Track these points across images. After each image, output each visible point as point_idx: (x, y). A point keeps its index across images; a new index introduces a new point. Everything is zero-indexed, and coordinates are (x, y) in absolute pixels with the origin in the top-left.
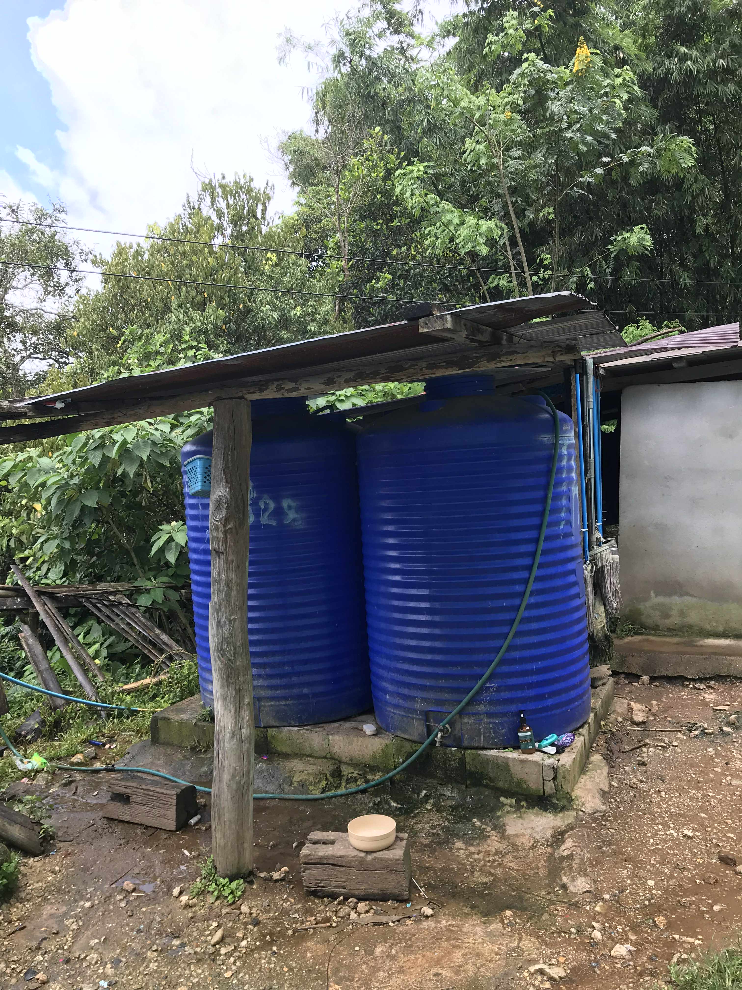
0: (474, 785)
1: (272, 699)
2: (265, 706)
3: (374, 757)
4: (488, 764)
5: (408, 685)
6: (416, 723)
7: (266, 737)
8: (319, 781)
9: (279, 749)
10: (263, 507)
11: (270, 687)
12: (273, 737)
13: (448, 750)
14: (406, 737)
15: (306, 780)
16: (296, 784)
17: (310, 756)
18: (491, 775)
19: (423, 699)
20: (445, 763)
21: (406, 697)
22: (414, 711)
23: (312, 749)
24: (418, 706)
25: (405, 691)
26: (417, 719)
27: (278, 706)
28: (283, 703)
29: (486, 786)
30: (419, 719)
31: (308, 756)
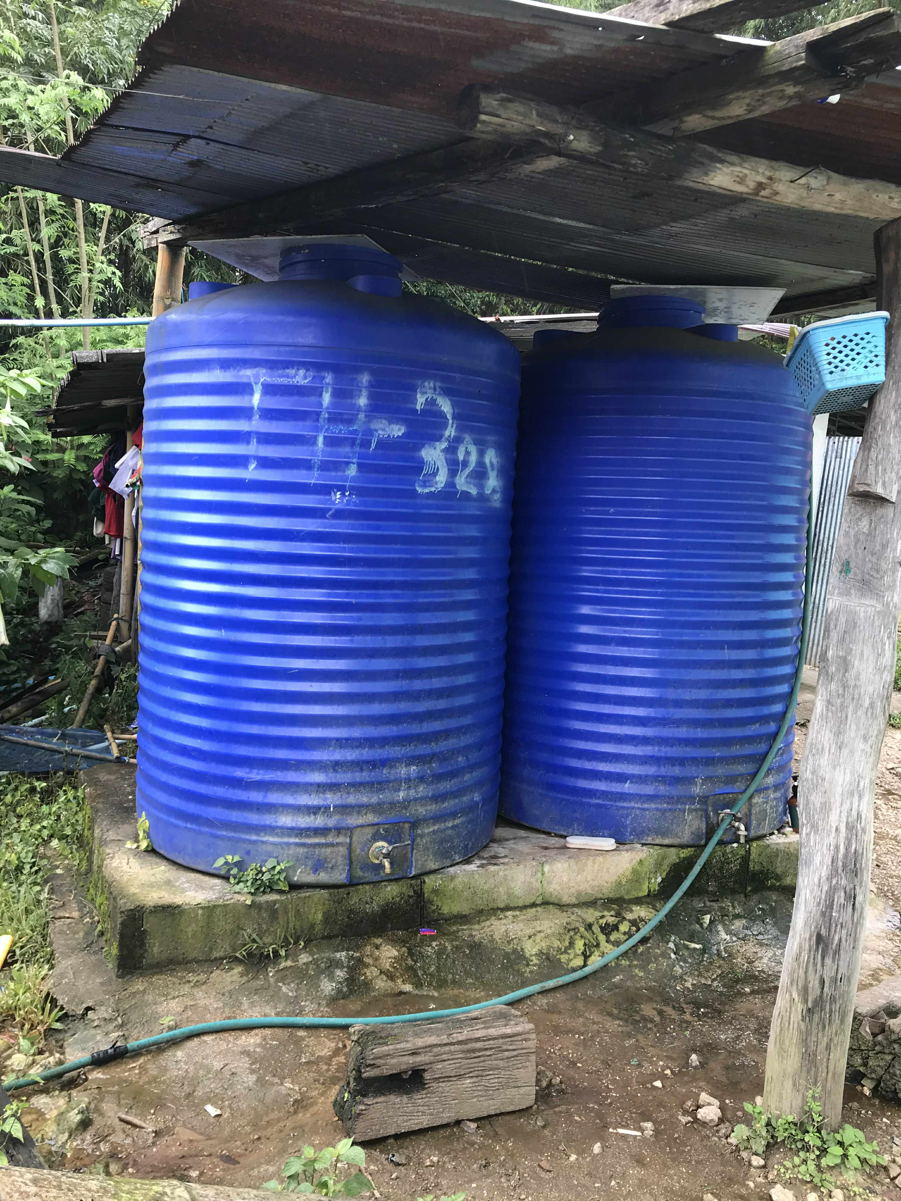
0: (755, 891)
1: (437, 818)
2: (422, 836)
3: (619, 884)
4: (777, 856)
5: (681, 761)
6: (688, 817)
7: (419, 894)
8: (572, 944)
9: (445, 910)
10: (461, 457)
11: (437, 798)
12: (436, 892)
13: (728, 849)
14: (667, 841)
15: (549, 947)
16: (535, 961)
17: (508, 908)
18: (779, 871)
19: (708, 779)
20: (721, 869)
21: (675, 780)
22: (691, 799)
23: (509, 895)
24: (697, 790)
25: (676, 771)
26: (690, 811)
27: (442, 831)
28: (450, 824)
29: (772, 888)
30: (696, 810)
31: (503, 910)
